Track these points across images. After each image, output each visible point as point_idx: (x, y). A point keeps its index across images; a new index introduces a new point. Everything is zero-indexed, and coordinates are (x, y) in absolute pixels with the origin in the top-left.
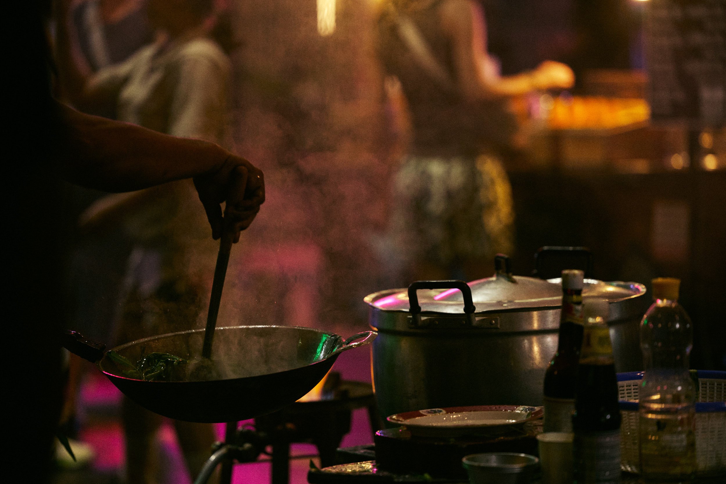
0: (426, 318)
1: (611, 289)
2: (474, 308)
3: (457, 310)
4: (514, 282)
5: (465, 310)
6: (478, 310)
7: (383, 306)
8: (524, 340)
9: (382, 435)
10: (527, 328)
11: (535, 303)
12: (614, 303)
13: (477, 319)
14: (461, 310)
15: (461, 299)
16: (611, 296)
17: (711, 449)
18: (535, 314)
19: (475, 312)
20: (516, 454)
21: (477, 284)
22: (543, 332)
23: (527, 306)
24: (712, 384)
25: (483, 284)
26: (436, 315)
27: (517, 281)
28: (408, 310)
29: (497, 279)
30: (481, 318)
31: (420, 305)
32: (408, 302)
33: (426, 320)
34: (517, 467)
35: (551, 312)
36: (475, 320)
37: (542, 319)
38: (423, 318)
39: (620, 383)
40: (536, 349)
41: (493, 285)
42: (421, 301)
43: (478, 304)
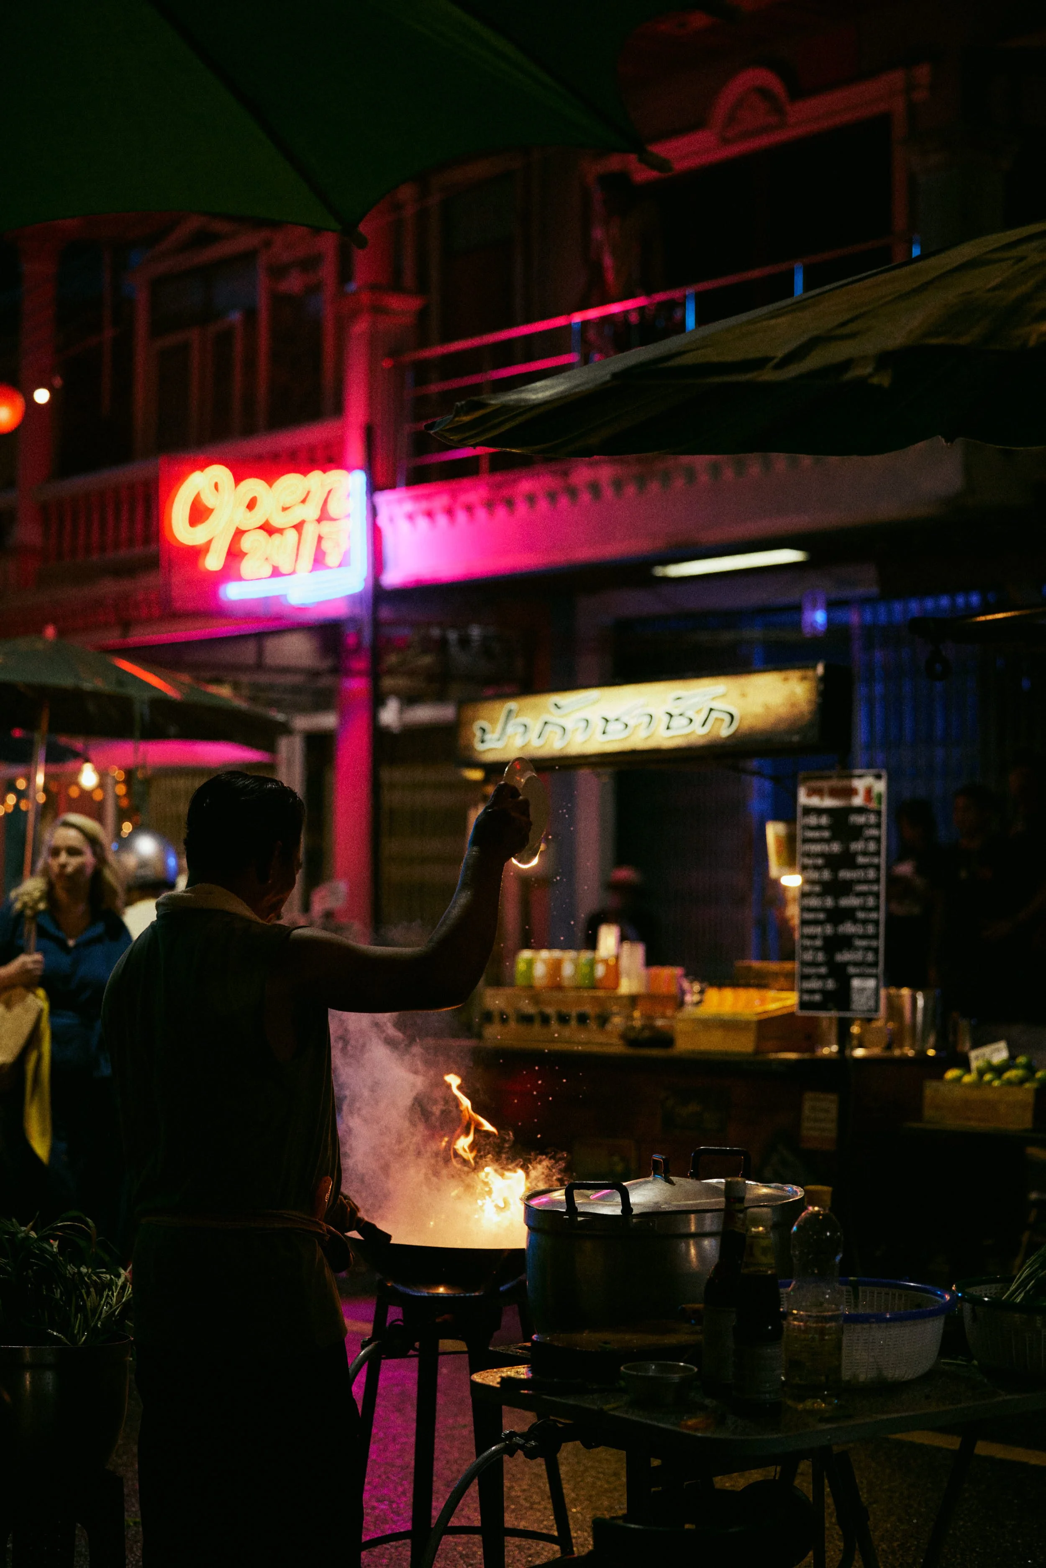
0: (582, 1219)
1: (764, 1191)
2: (632, 1210)
3: (614, 1211)
4: (671, 1183)
5: (622, 1212)
6: (635, 1212)
7: (537, 1204)
8: (681, 1243)
9: (539, 1340)
10: (684, 1231)
11: (692, 1205)
12: (773, 1206)
13: (634, 1220)
14: (618, 1211)
15: (619, 1199)
16: (766, 1197)
17: (871, 1360)
18: (693, 1216)
19: (633, 1213)
20: (677, 1363)
21: (634, 1184)
22: (700, 1235)
23: (685, 1209)
24: (872, 1293)
25: (641, 1184)
26: (591, 1216)
27: (675, 1182)
28: (564, 1210)
29: (654, 1180)
30: (638, 1220)
31: (576, 1205)
32: (565, 1201)
33: (583, 1220)
34: (676, 1377)
35: (709, 1215)
36: (633, 1222)
37: (700, 1223)
38: (580, 1219)
39: (782, 1290)
40: (693, 1251)
41: (649, 1186)
42: (578, 1201)
43: (635, 1204)
